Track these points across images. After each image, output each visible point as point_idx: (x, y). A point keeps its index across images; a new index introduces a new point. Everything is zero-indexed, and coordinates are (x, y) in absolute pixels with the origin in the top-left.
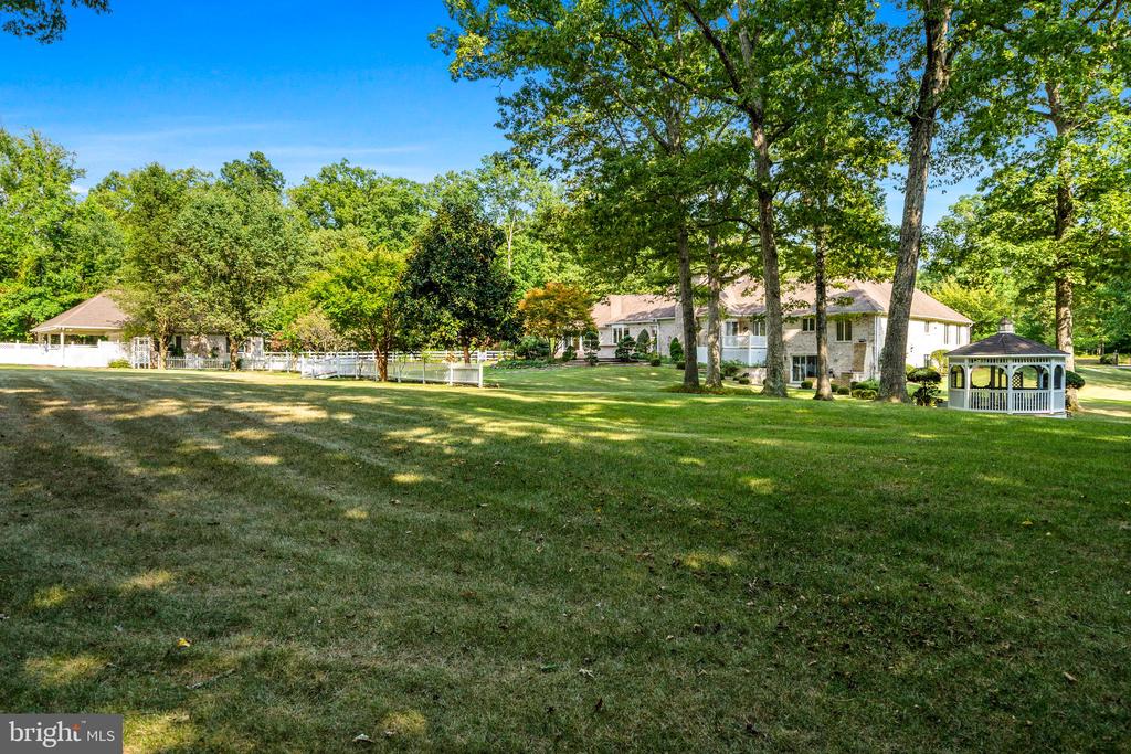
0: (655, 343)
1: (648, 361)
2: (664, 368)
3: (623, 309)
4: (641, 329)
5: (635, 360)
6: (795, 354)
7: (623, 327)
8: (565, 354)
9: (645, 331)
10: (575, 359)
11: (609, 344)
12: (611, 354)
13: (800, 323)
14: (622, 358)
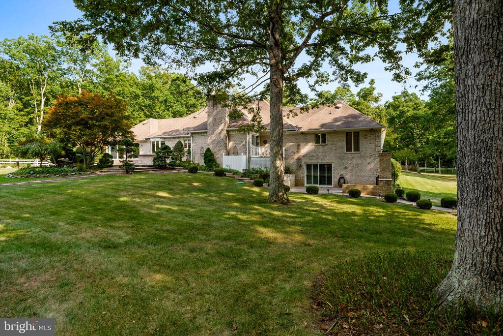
0: (189, 153)
1: (185, 168)
2: (202, 174)
3: (159, 127)
4: (176, 141)
5: (172, 167)
6: (309, 162)
7: (160, 140)
8: (101, 161)
9: (180, 143)
10: (111, 166)
11: (149, 154)
12: (149, 162)
13: (314, 137)
14: (159, 165)
